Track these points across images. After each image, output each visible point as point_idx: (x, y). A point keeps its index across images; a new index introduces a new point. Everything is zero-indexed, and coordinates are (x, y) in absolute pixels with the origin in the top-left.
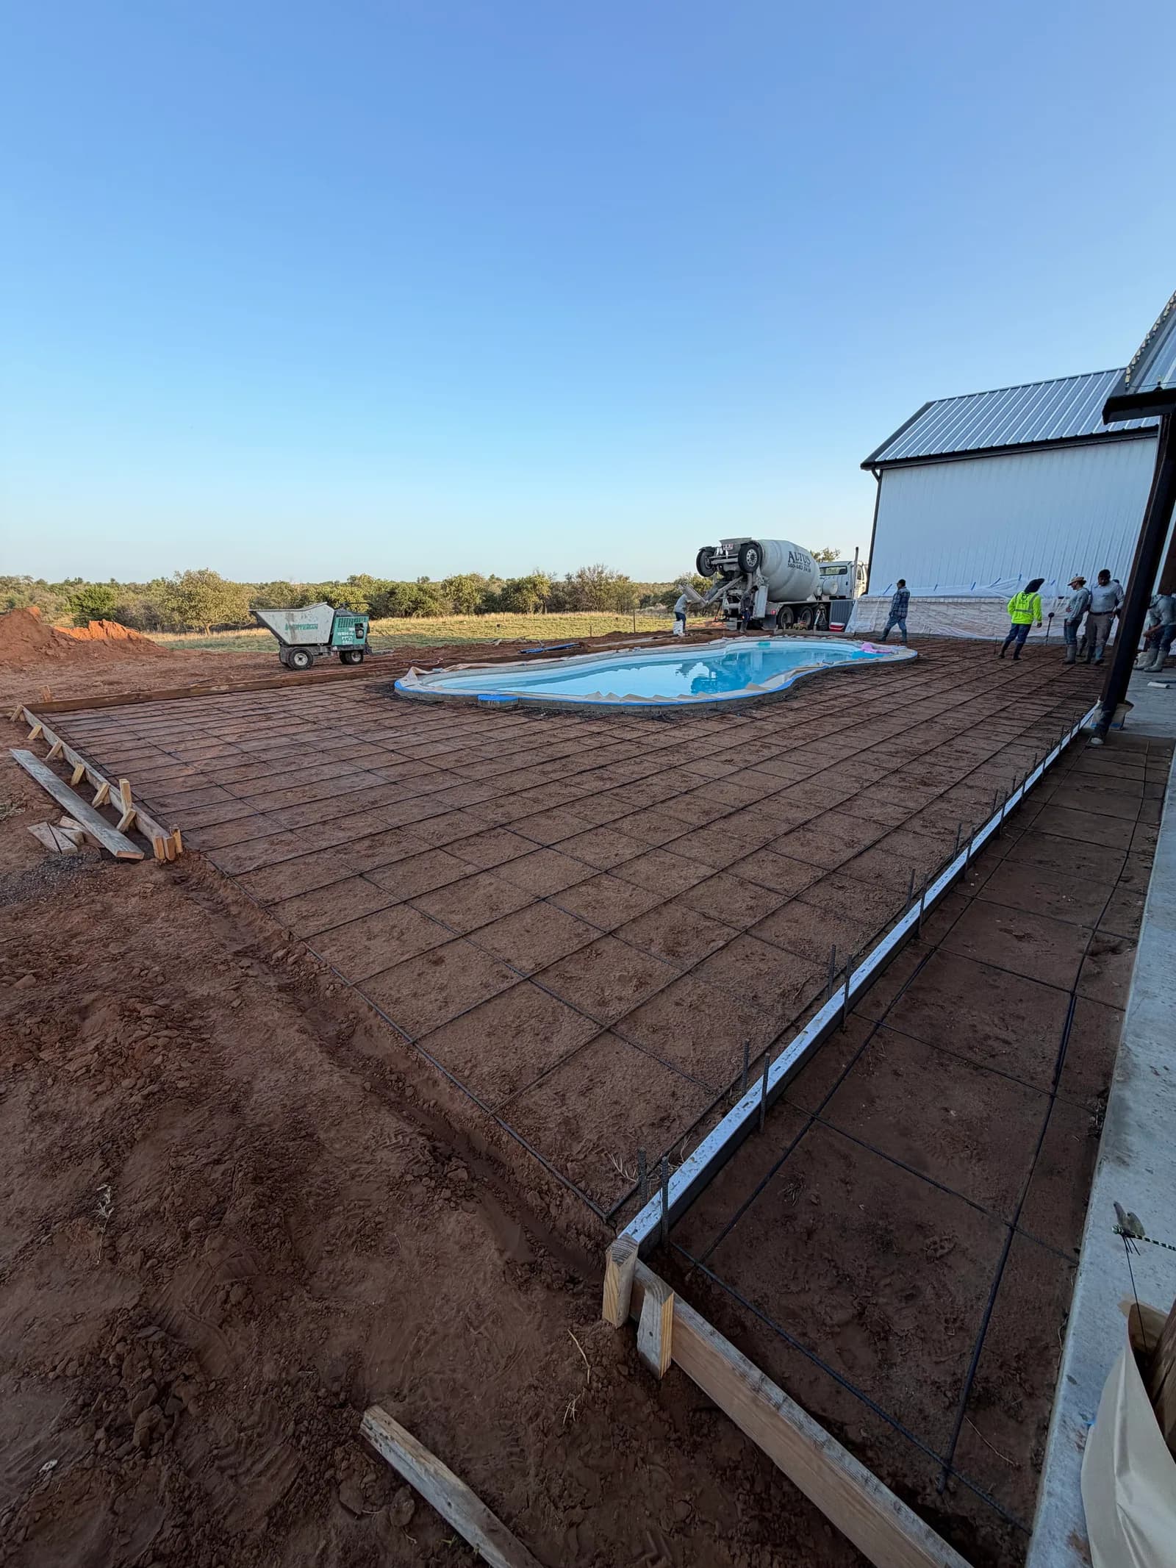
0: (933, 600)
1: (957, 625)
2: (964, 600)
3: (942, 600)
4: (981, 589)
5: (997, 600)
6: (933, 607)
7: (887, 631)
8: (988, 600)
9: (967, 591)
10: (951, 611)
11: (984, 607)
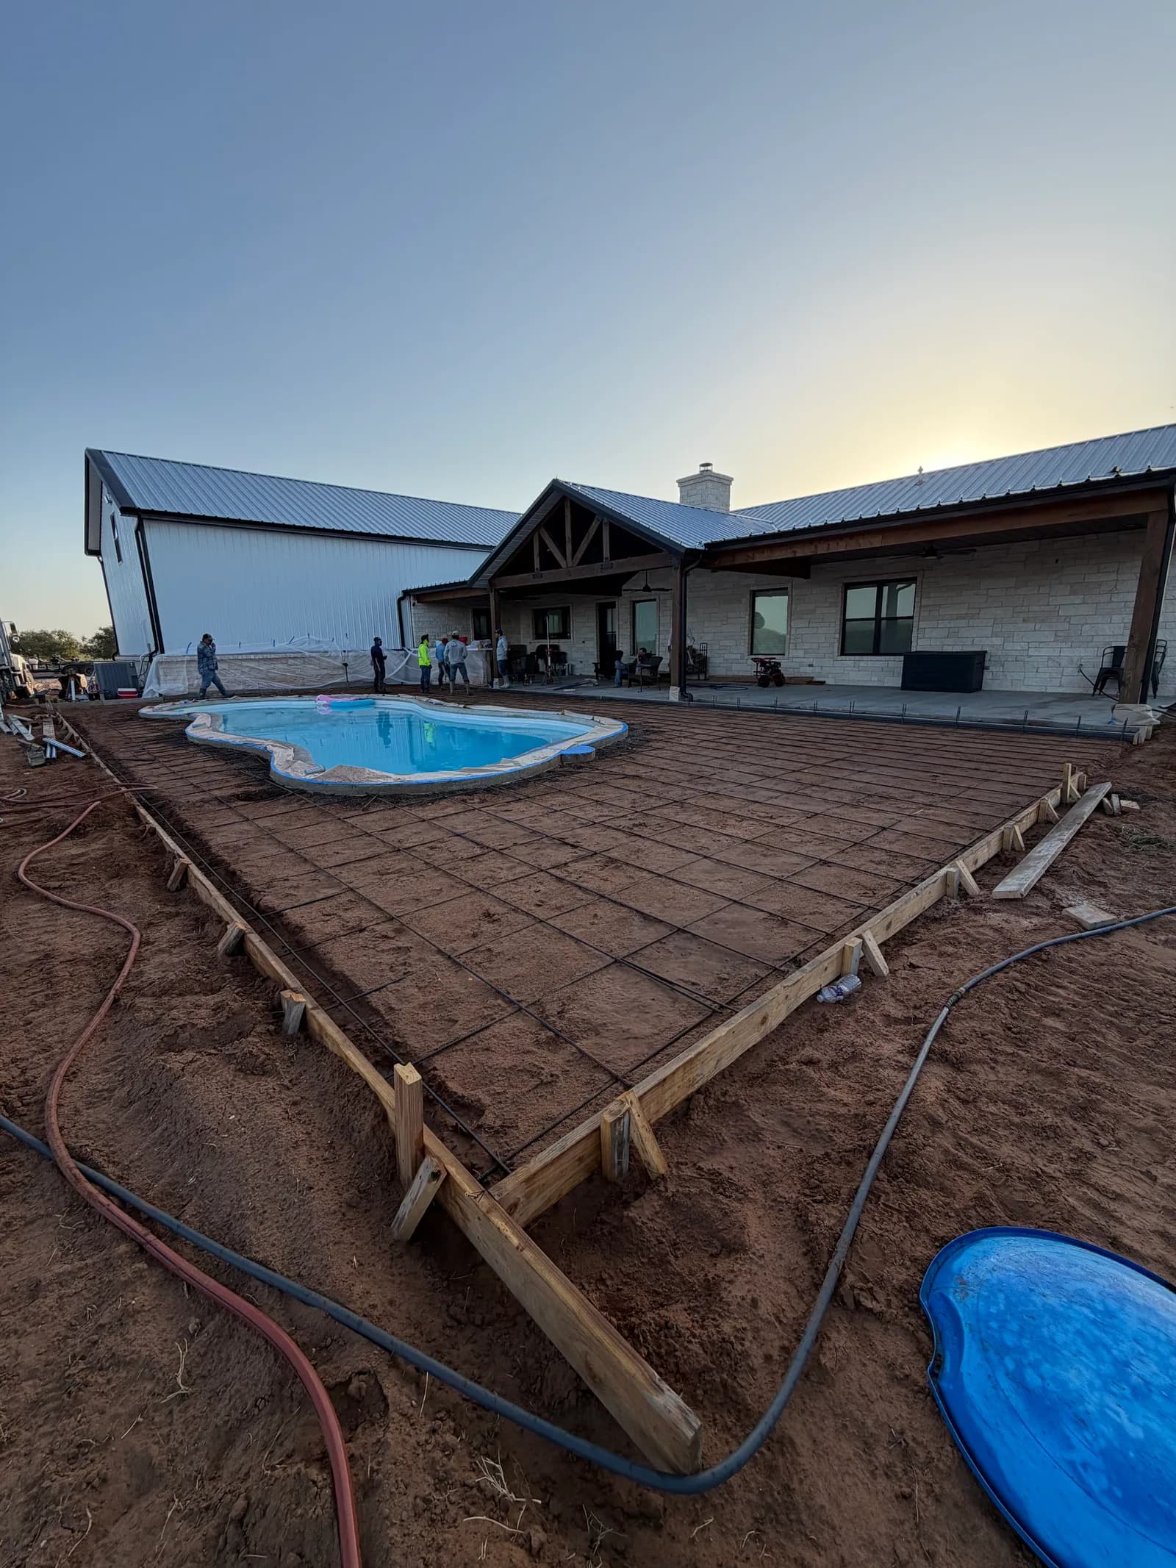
0: (244, 657)
1: (273, 679)
2: (273, 656)
3: (252, 657)
4: (281, 646)
5: (299, 655)
6: (245, 664)
7: (203, 690)
8: (292, 655)
9: (270, 648)
10: (264, 667)
11: (291, 661)
